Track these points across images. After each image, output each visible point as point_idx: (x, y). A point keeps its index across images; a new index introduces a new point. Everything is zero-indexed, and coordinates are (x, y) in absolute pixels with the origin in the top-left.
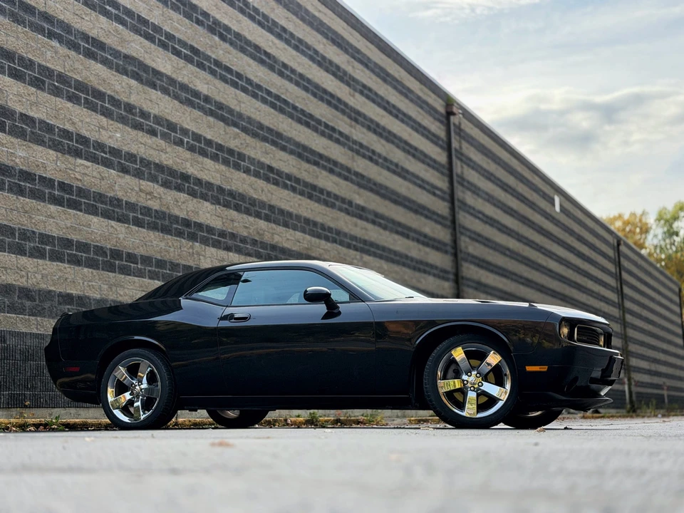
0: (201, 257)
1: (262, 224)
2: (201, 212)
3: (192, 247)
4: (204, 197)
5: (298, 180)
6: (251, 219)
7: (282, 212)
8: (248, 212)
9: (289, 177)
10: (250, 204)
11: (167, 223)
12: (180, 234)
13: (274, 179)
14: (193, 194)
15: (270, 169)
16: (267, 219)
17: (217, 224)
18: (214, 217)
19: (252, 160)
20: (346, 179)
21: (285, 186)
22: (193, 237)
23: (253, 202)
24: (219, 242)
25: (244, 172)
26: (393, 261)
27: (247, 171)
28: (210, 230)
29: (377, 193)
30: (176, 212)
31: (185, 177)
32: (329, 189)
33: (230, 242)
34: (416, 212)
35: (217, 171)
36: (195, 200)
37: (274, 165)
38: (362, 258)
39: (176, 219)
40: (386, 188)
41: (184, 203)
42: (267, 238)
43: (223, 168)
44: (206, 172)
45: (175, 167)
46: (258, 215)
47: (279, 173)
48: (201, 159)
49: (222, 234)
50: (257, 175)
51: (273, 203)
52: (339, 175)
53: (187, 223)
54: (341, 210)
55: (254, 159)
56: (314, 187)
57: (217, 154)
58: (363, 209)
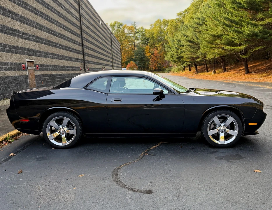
0: (18, 42)
1: (35, 29)
2: (16, 25)
3: (14, 39)
4: (17, 20)
5: (43, 14)
6: (31, 28)
7: (40, 25)
8: (30, 25)
9: (41, 12)
10: (31, 22)
11: (5, 30)
12: (10, 34)
13: (37, 13)
14: (13, 18)
15: (35, 9)
16: (36, 28)
17: (21, 29)
18: (20, 27)
19: (30, 6)
20: (56, 13)
21: (40, 16)
22: (14, 35)
23: (31, 21)
24: (23, 36)
25: (28, 10)
26: (69, 41)
27: (29, 10)
28: (20, 32)
29: (63, 18)
30: (8, 25)
31: (10, 11)
32: (52, 17)
33: (26, 36)
34: (73, 25)
35: (20, 9)
36: (14, 21)
37: (36, 8)
38: (61, 40)
39: (8, 28)
40: (66, 17)
41: (10, 22)
42: (36, 35)
43: (21, 8)
44: (16, 10)
45: (6, 7)
46: (33, 26)
47: (38, 11)
48: (14, 4)
49: (23, 33)
50: (32, 11)
51: (37, 22)
52: (54, 12)
53: (12, 29)
54: (55, 24)
55: (30, 5)
56: (48, 16)
57: (19, 3)
58: (60, 24)
